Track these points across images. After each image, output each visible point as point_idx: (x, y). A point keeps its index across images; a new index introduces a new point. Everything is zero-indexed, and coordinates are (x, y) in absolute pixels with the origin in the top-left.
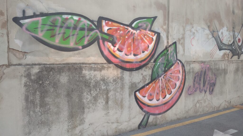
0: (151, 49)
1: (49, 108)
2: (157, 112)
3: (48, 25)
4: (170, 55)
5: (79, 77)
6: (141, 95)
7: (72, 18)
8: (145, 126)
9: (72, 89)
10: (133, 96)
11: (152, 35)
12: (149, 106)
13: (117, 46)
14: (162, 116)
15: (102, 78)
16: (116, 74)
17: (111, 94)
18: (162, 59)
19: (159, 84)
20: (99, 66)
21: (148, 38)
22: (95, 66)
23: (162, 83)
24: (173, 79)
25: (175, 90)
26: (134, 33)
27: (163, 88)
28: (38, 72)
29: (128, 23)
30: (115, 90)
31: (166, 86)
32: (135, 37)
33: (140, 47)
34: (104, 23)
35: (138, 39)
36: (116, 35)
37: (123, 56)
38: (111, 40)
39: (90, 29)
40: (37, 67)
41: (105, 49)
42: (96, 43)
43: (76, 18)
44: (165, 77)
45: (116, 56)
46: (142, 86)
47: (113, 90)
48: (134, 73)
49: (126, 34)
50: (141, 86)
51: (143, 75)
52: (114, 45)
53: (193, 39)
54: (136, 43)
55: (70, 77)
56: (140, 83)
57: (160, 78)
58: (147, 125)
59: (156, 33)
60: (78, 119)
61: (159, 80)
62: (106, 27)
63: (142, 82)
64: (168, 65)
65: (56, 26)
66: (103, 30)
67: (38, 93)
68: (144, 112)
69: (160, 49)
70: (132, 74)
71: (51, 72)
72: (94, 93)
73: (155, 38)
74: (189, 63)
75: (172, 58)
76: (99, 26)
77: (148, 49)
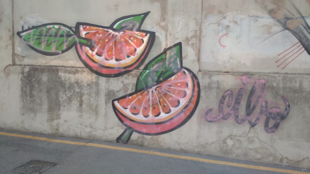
0: (139, 53)
1: (35, 99)
2: (145, 131)
3: (37, 35)
4: (169, 61)
5: (56, 78)
6: (120, 105)
7: (54, 27)
8: (125, 142)
9: (51, 87)
10: (110, 105)
11: (141, 36)
12: (131, 120)
13: (96, 51)
14: (151, 138)
15: (76, 81)
16: (90, 78)
17: (85, 98)
18: (158, 65)
19: (148, 97)
20: (73, 70)
21: (135, 40)
22: (70, 69)
23: (153, 96)
24: (174, 94)
25: (177, 109)
26: (116, 35)
27: (155, 103)
28: (28, 71)
29: (108, 25)
30: (89, 94)
31: (159, 101)
32: (117, 40)
33: (124, 51)
34: (81, 28)
35: (121, 42)
36: (94, 39)
37: (102, 60)
38: (89, 44)
39: (69, 35)
40: (28, 67)
41: (82, 53)
42: (74, 47)
43: (57, 27)
44: (158, 89)
45: (95, 60)
46: (123, 95)
47: (87, 94)
48: (112, 79)
49: (106, 37)
50: (120, 96)
51: (124, 83)
52: (93, 49)
53: (225, 37)
54: (119, 46)
55: (49, 77)
56: (120, 92)
57: (150, 90)
58: (129, 142)
59: (149, 33)
60: (55, 113)
61: (148, 92)
62: (84, 31)
63: (123, 91)
64: (163, 75)
65: (42, 35)
66: (80, 35)
67: (28, 86)
68: (126, 125)
69: (154, 53)
70: (110, 80)
71: (36, 72)
72: (68, 94)
73: (146, 39)
74: (209, 73)
75: (171, 65)
76: (77, 32)
77: (135, 53)
